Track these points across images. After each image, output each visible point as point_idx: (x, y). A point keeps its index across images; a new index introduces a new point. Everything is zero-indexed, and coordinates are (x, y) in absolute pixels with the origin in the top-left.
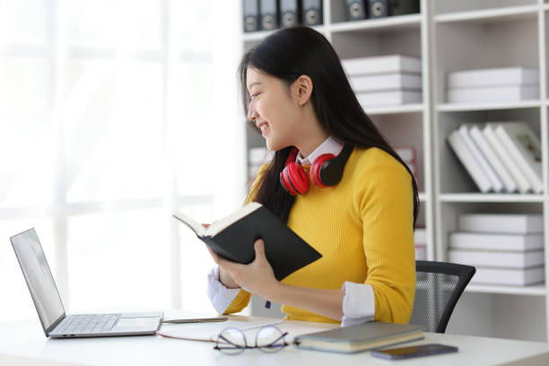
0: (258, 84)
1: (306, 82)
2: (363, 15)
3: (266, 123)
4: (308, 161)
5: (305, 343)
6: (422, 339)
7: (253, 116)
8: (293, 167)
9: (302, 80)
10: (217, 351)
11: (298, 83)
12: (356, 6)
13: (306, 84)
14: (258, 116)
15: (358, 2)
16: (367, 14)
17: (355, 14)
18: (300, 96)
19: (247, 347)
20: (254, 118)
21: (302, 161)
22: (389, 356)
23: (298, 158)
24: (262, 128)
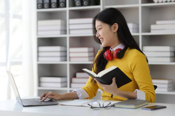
0: (101, 26)
1: (116, 25)
2: (80, 5)
3: (103, 38)
4: (113, 50)
5: (116, 106)
6: (147, 104)
7: (98, 36)
8: (108, 52)
9: (115, 25)
10: (92, 109)
11: (113, 26)
12: (78, 2)
13: (116, 26)
14: (100, 36)
15: (79, 1)
16: (82, 5)
17: (77, 4)
18: (114, 30)
19: (101, 107)
20: (98, 37)
21: (111, 50)
22: (150, 109)
23: (110, 49)
24: (101, 40)
